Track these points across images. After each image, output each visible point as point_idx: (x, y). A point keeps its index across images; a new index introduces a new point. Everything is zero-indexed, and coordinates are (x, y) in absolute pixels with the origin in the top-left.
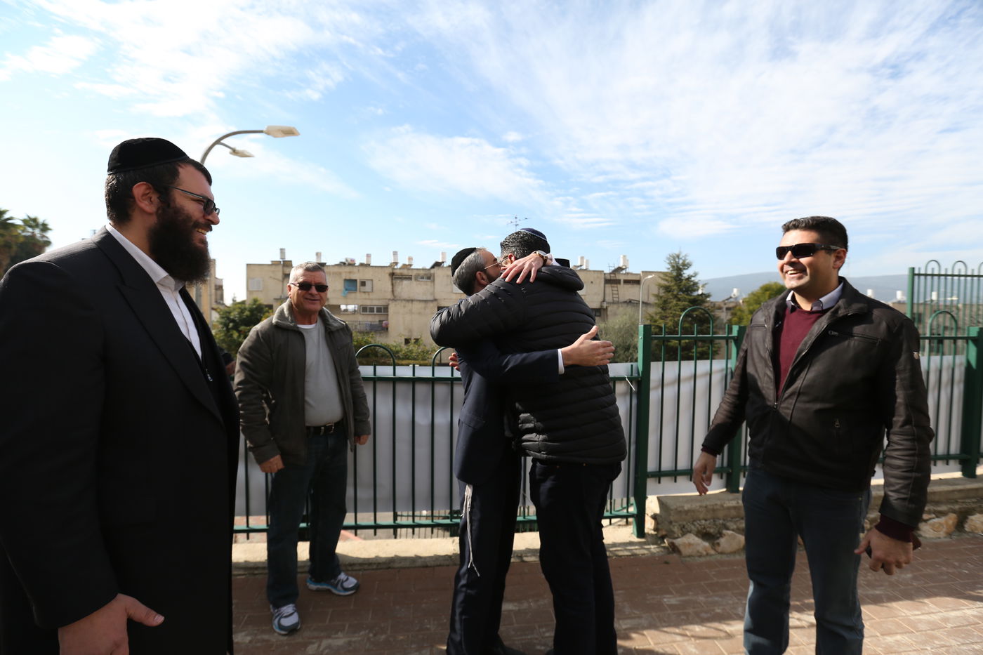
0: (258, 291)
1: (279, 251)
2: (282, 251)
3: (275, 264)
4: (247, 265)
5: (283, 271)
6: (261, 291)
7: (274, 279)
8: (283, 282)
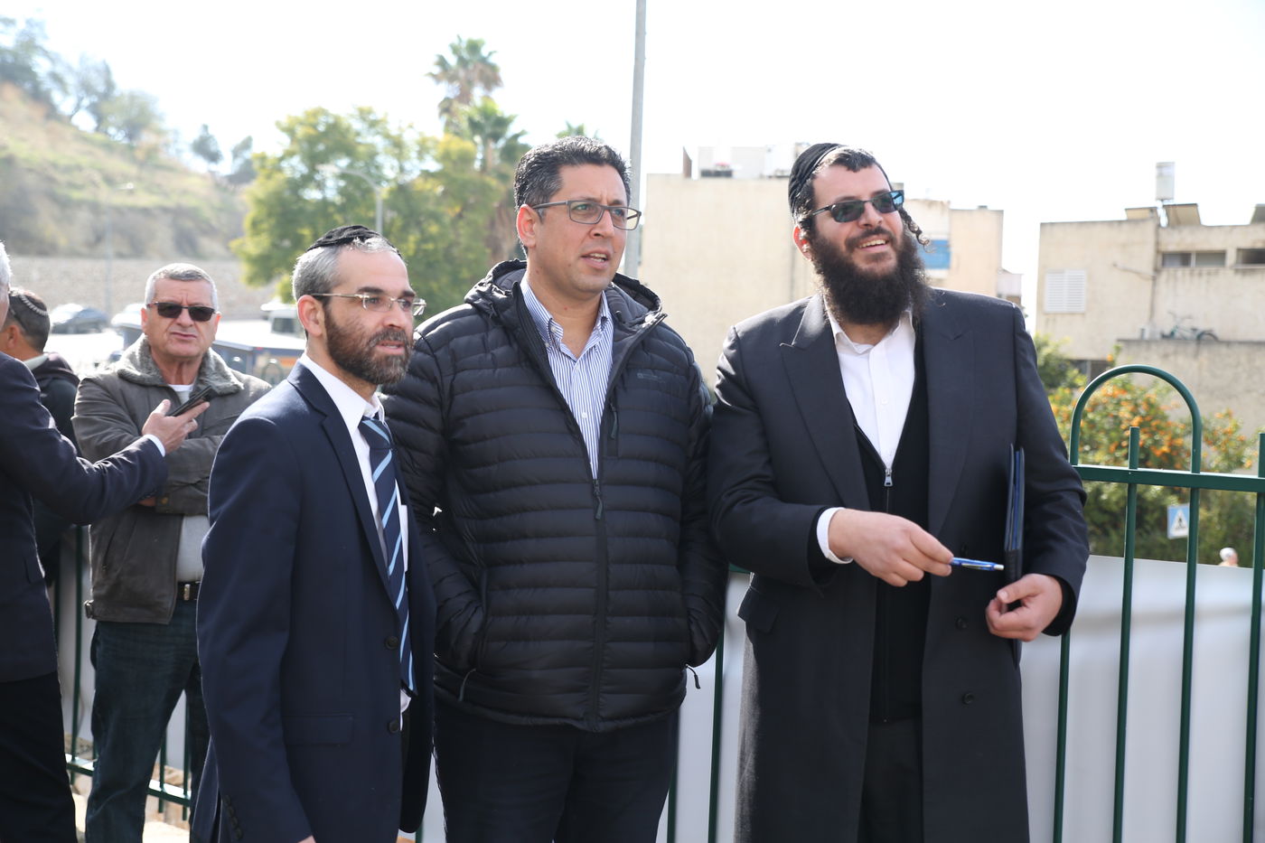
0: (1072, 314)
1: (1154, 172)
2: (1163, 171)
3: (1139, 218)
4: (1042, 225)
5: (1157, 243)
6: (1083, 314)
7: (1125, 270)
8: (1154, 279)
